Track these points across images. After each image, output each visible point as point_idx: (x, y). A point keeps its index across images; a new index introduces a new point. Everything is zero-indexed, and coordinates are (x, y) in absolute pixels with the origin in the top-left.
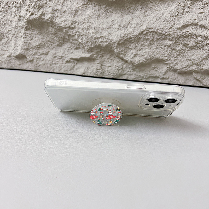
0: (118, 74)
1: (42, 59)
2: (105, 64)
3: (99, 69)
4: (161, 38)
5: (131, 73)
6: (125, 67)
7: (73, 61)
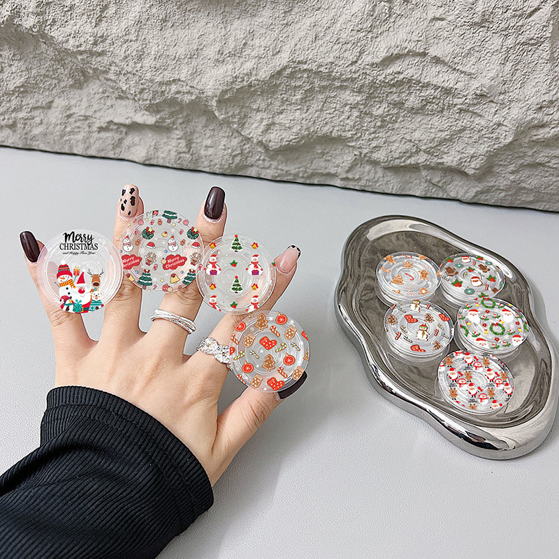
0: (234, 165)
1: (37, 120)
2: (197, 139)
3: (184, 152)
4: (333, 84)
5: (267, 164)
6: (248, 150)
7: (116, 127)
